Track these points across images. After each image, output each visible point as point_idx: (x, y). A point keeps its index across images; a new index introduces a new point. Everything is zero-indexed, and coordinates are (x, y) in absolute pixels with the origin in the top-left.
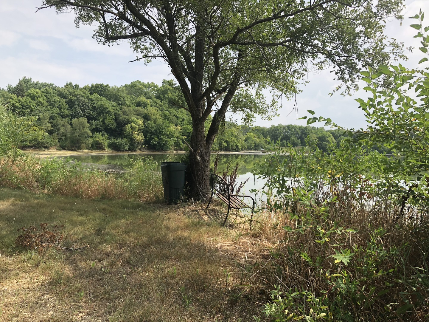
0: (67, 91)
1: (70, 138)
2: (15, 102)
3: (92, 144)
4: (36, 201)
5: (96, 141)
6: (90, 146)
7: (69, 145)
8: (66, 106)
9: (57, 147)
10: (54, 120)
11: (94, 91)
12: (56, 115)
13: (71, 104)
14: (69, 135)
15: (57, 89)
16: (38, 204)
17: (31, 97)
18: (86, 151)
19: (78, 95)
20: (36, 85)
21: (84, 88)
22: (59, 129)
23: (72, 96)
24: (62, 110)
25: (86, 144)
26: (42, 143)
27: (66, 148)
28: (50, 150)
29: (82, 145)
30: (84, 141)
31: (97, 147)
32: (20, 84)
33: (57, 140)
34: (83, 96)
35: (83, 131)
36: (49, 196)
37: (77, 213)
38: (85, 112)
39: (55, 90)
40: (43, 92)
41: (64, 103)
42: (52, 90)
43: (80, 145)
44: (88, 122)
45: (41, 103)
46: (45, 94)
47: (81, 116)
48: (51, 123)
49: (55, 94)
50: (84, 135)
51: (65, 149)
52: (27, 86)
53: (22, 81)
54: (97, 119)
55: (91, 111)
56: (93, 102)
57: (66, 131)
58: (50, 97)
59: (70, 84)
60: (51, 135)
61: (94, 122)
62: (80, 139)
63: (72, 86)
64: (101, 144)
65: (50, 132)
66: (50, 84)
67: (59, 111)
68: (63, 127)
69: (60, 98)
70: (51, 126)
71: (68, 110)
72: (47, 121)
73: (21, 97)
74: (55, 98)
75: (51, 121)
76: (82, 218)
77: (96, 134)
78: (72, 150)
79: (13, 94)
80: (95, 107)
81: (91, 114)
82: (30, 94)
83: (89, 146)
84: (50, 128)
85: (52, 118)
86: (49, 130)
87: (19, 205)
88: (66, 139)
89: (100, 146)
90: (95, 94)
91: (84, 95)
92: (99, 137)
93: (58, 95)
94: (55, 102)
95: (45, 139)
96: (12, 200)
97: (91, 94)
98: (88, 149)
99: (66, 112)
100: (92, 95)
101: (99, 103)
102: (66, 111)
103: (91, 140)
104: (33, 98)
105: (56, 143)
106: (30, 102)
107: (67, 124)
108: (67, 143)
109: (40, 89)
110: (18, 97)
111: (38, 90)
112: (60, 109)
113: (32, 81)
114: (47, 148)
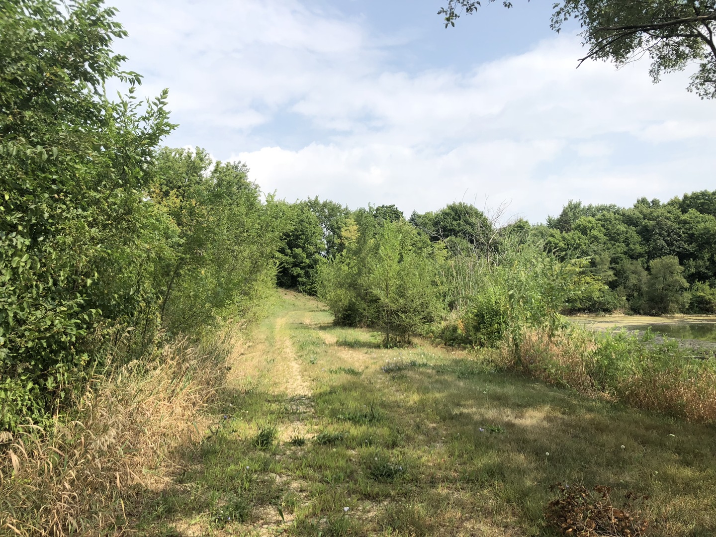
0: (638, 214)
1: (648, 293)
2: (557, 241)
3: (691, 304)
4: (588, 416)
5: (699, 297)
6: (687, 307)
7: (647, 306)
8: (638, 238)
9: (626, 308)
10: (618, 263)
11: (688, 206)
12: (622, 255)
13: (646, 234)
14: (645, 288)
15: (621, 213)
16: (592, 422)
17: (581, 230)
18: (679, 316)
19: (658, 217)
20: (589, 211)
21: (669, 204)
22: (627, 278)
23: (648, 220)
24: (631, 246)
25: (677, 302)
26: (600, 303)
27: (641, 311)
28: (614, 315)
29: (671, 304)
30: (673, 298)
31: (701, 308)
32: (565, 213)
33: (624, 298)
34: (668, 218)
35: (671, 279)
36: (615, 407)
37: (676, 457)
38: (672, 245)
39: (618, 214)
40: (598, 220)
41: (634, 234)
42: (612, 215)
43: (668, 305)
44: (681, 264)
45: (596, 238)
46: (603, 223)
47: (666, 254)
48: (613, 269)
49: (619, 220)
50: (674, 286)
51: (639, 313)
52: (574, 214)
53: (567, 208)
54: (697, 257)
55: (685, 242)
56: (687, 226)
57: (640, 281)
58: (610, 227)
59: (643, 201)
60: (613, 289)
61: (691, 262)
62: (666, 295)
63: (648, 203)
64: (710, 303)
65: (613, 285)
66: (610, 207)
67: (625, 249)
68: (633, 275)
69: (626, 226)
70: (614, 274)
71: (642, 244)
72: (606, 267)
73: (567, 232)
74: (618, 227)
75: (613, 265)
76: (688, 472)
77: (698, 284)
78: (652, 315)
79: (555, 229)
80: (693, 234)
81: (685, 249)
82: (579, 226)
83: (684, 306)
84: (612, 278)
85: (614, 261)
86: (610, 282)
87: (559, 421)
88: (641, 295)
89: (708, 306)
90: (692, 211)
91: (669, 215)
92: (703, 290)
93: (623, 221)
94: (618, 235)
95: (604, 296)
96: (547, 408)
97: (684, 211)
98: (682, 312)
99: (639, 249)
100: (686, 215)
101: (701, 226)
102: (638, 247)
103: (687, 297)
104: (584, 231)
105: (622, 303)
106: (579, 238)
107: (640, 268)
108: (643, 302)
109: (593, 216)
110: (562, 233)
111: (590, 218)
112: (627, 245)
113: (582, 206)
114: (607, 311)
